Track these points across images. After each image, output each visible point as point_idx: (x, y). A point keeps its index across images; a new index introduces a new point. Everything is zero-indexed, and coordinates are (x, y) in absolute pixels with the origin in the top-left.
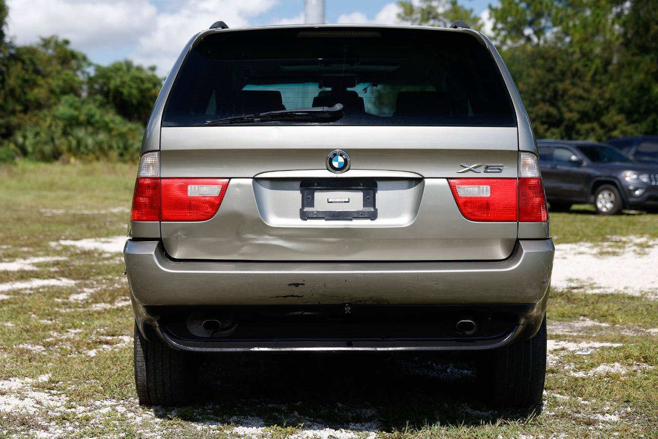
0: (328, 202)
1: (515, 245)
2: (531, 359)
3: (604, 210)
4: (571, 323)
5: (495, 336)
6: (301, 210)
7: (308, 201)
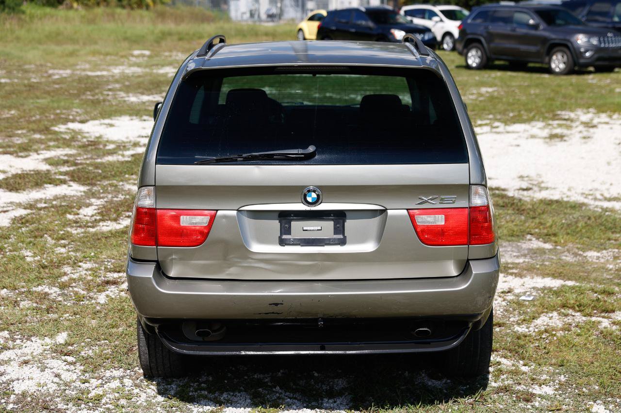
0: (304, 230)
1: (466, 265)
2: (479, 343)
3: (557, 70)
4: (519, 244)
5: (450, 338)
6: (280, 238)
7: (286, 230)
